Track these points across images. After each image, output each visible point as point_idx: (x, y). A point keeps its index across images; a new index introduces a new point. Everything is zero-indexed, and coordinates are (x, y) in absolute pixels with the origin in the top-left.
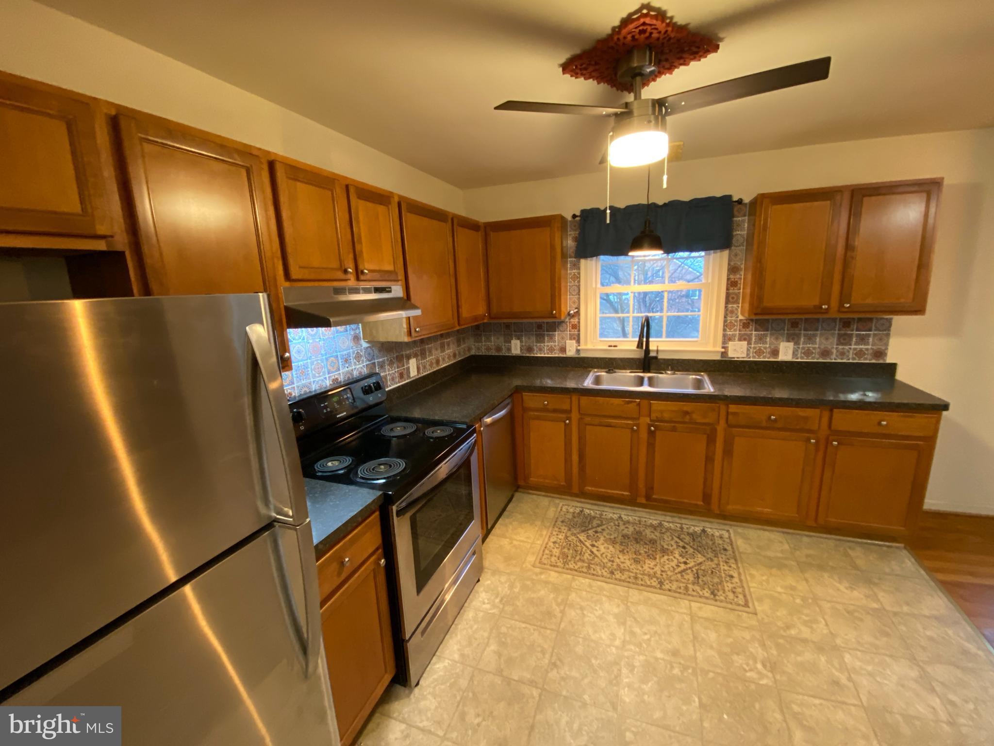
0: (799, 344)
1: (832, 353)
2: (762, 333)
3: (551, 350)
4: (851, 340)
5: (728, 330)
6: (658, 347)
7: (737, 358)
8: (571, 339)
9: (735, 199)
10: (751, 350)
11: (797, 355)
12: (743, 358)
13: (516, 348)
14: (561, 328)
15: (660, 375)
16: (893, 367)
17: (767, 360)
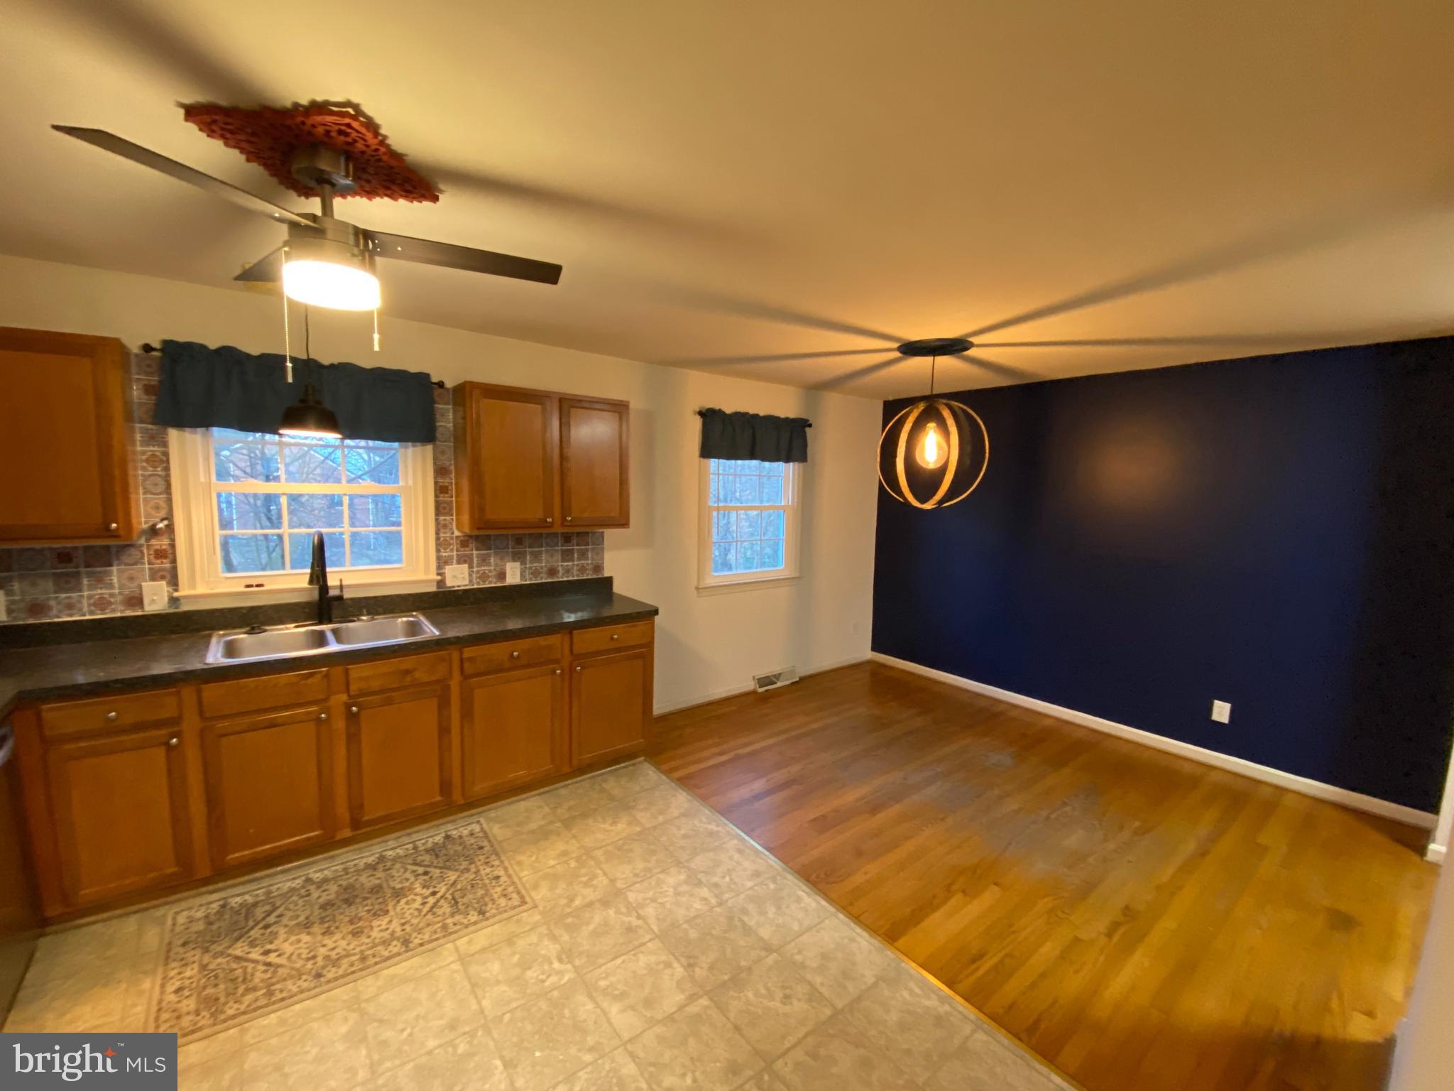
0: (526, 564)
1: (559, 571)
2: (484, 552)
3: (102, 604)
4: (573, 554)
5: (442, 550)
6: (341, 581)
7: (458, 586)
8: (153, 579)
9: (435, 379)
10: (474, 575)
11: (525, 577)
12: (466, 585)
14: (125, 558)
15: (351, 625)
16: (609, 581)
17: (493, 585)
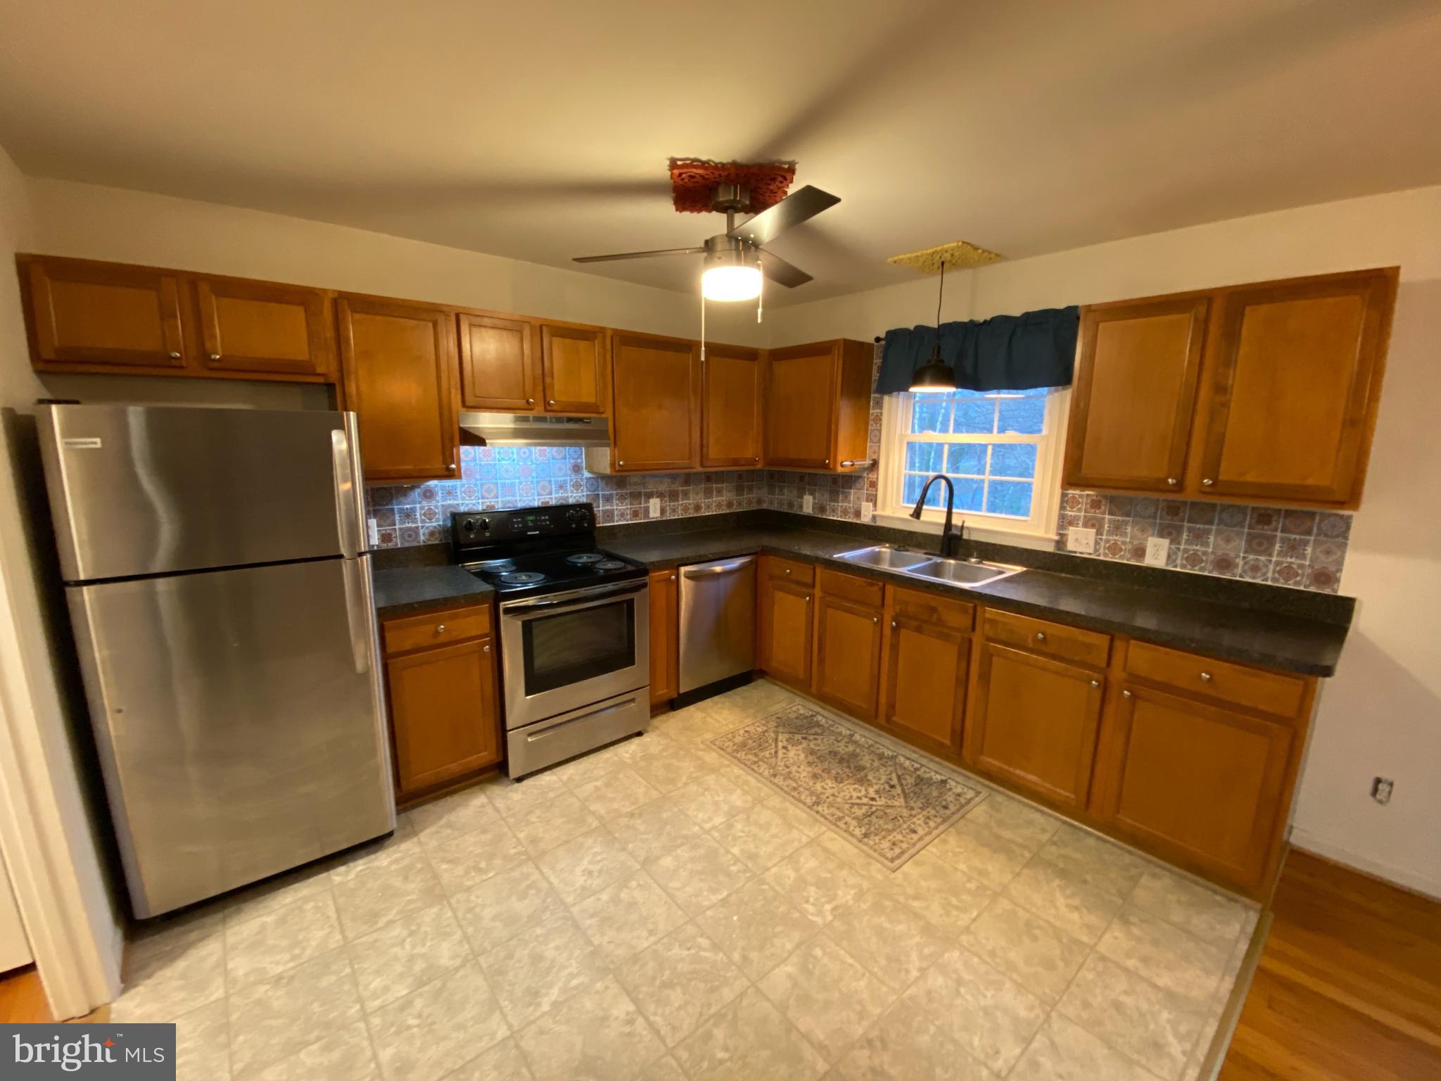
0: (1179, 543)
1: (1237, 566)
2: (1120, 518)
3: (845, 512)
4: (1272, 545)
5: (1068, 509)
7: (1081, 553)
8: (867, 501)
10: (1102, 544)
11: (1175, 561)
12: (1090, 554)
13: (808, 505)
14: (857, 485)
17: (1125, 562)
